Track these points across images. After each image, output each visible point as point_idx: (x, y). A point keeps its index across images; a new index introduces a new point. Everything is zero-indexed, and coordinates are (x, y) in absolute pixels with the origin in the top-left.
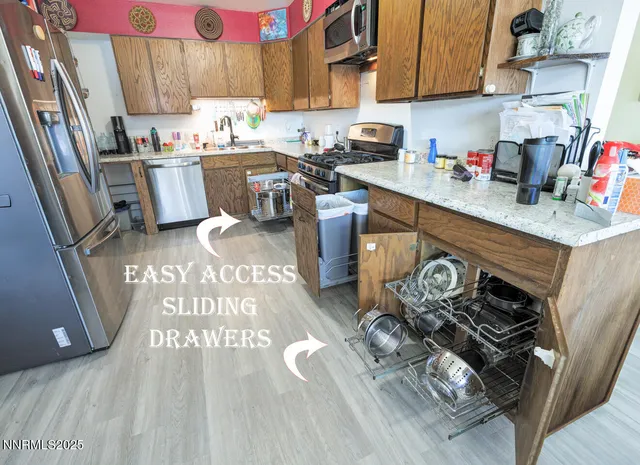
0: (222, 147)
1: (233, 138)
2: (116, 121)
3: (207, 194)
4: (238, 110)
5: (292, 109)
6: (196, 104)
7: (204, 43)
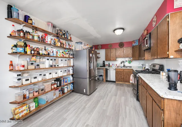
0: (121, 67)
1: (124, 65)
2: (104, 62)
3: (116, 76)
4: (126, 60)
5: (139, 60)
6: (117, 59)
7: (120, 48)
